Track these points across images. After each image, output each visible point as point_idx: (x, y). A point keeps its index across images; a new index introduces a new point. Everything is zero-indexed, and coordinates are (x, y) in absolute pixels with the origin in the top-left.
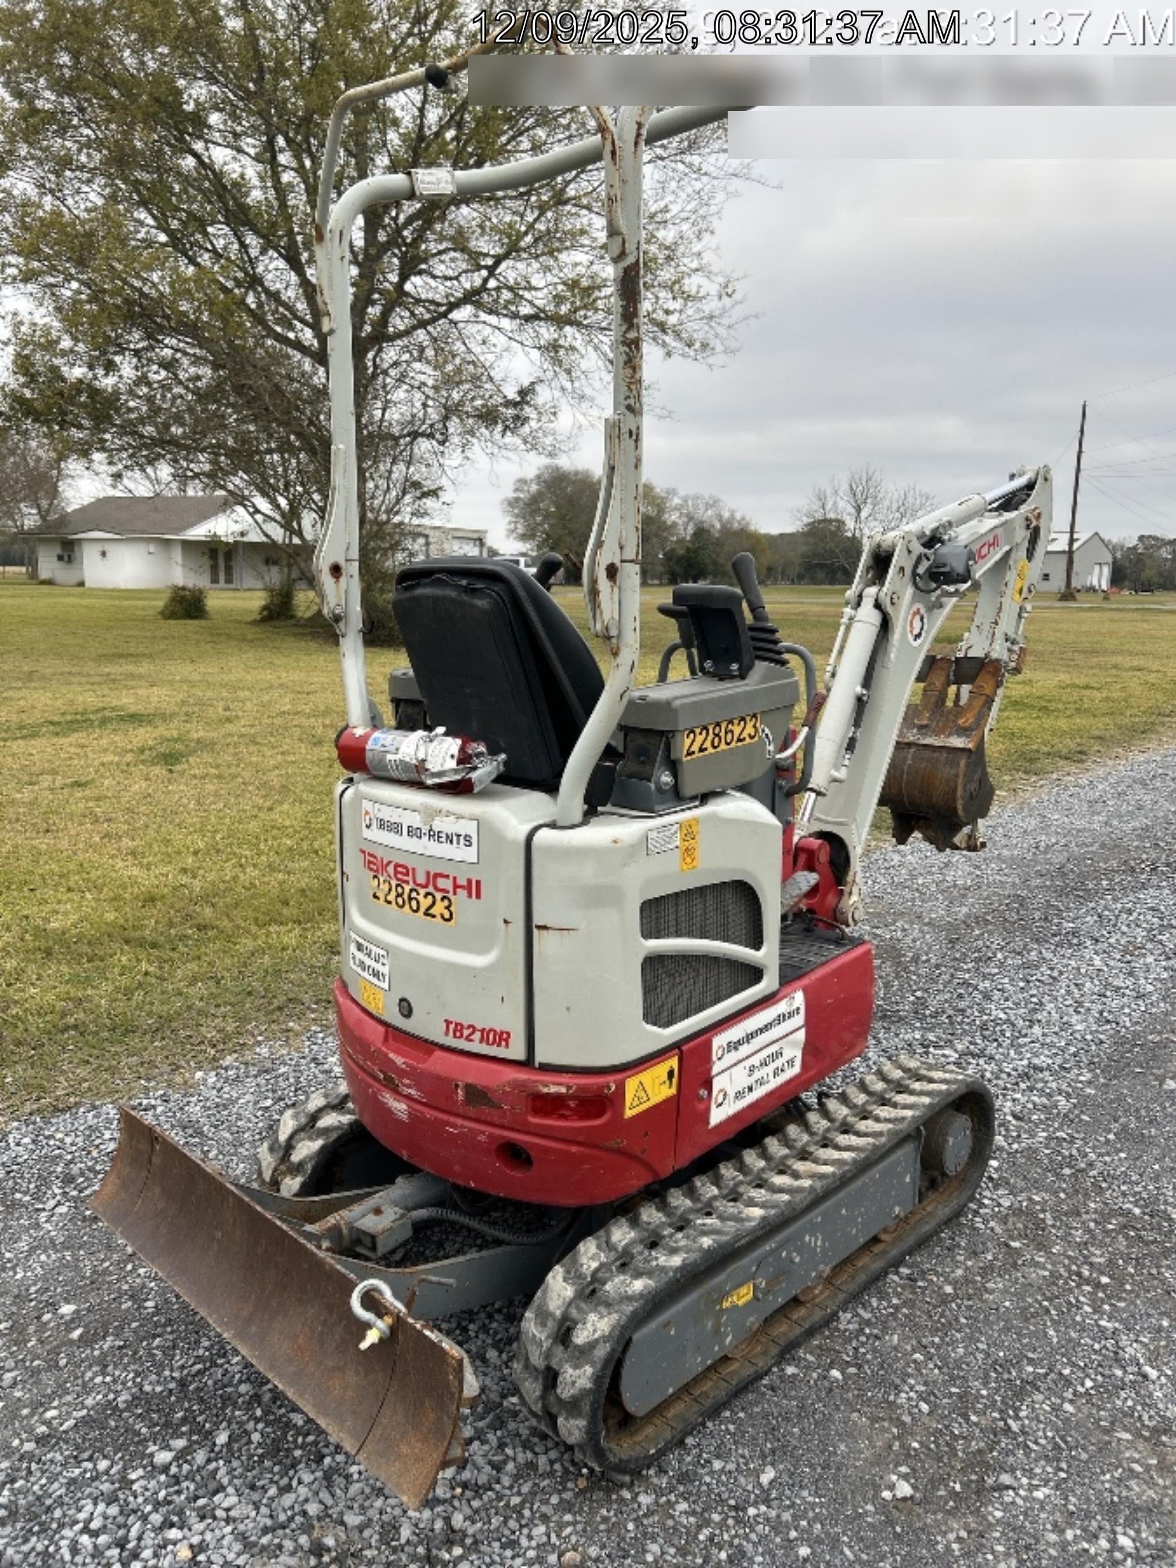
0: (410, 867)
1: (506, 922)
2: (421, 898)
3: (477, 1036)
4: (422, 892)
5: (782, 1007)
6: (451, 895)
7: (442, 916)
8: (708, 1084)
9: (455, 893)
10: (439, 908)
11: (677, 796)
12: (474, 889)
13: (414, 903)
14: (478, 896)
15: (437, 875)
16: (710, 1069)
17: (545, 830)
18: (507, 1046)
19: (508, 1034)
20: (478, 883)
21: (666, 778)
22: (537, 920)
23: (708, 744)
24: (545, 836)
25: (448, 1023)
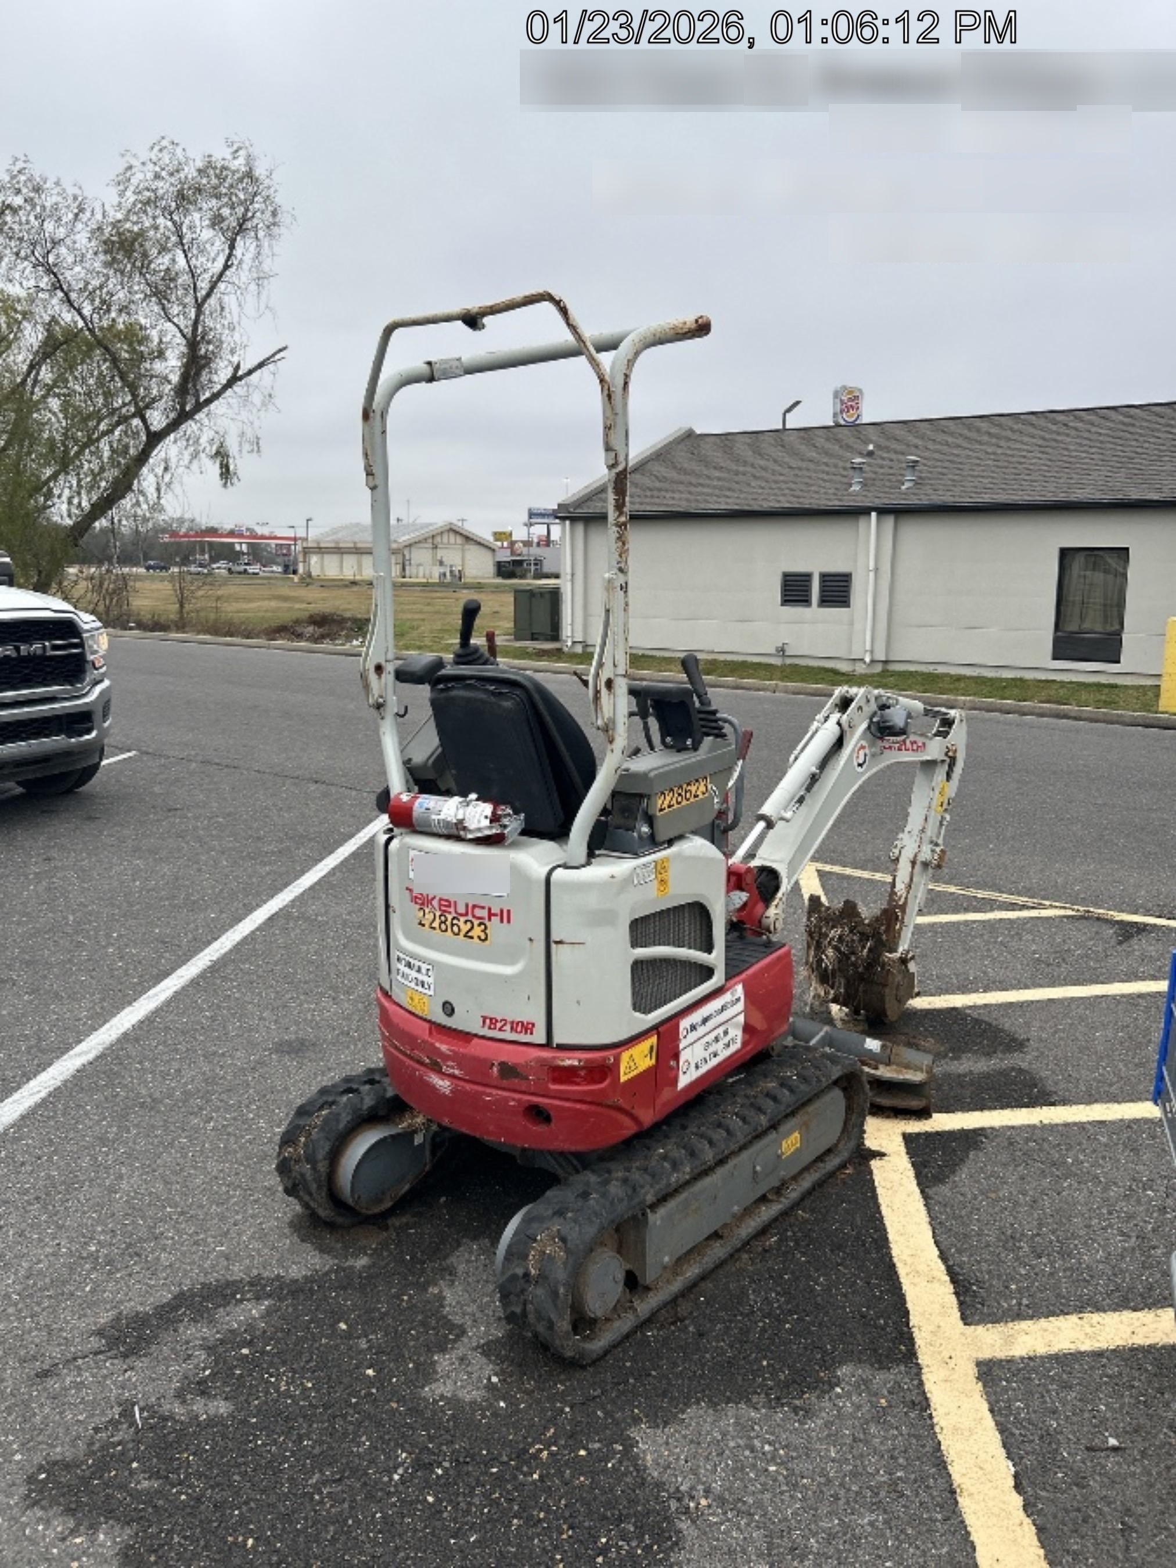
0: (452, 900)
1: (531, 940)
2: (461, 924)
3: (508, 1027)
4: (462, 919)
5: (727, 997)
6: (486, 922)
7: (479, 937)
8: (676, 1056)
9: (490, 919)
10: (477, 931)
11: (654, 842)
12: (505, 916)
13: (455, 929)
14: (509, 921)
15: (474, 906)
16: (678, 1046)
17: (560, 870)
18: (531, 1033)
19: (533, 1025)
20: (509, 912)
21: (645, 829)
22: (555, 936)
23: (674, 802)
24: (559, 873)
25: (484, 1018)
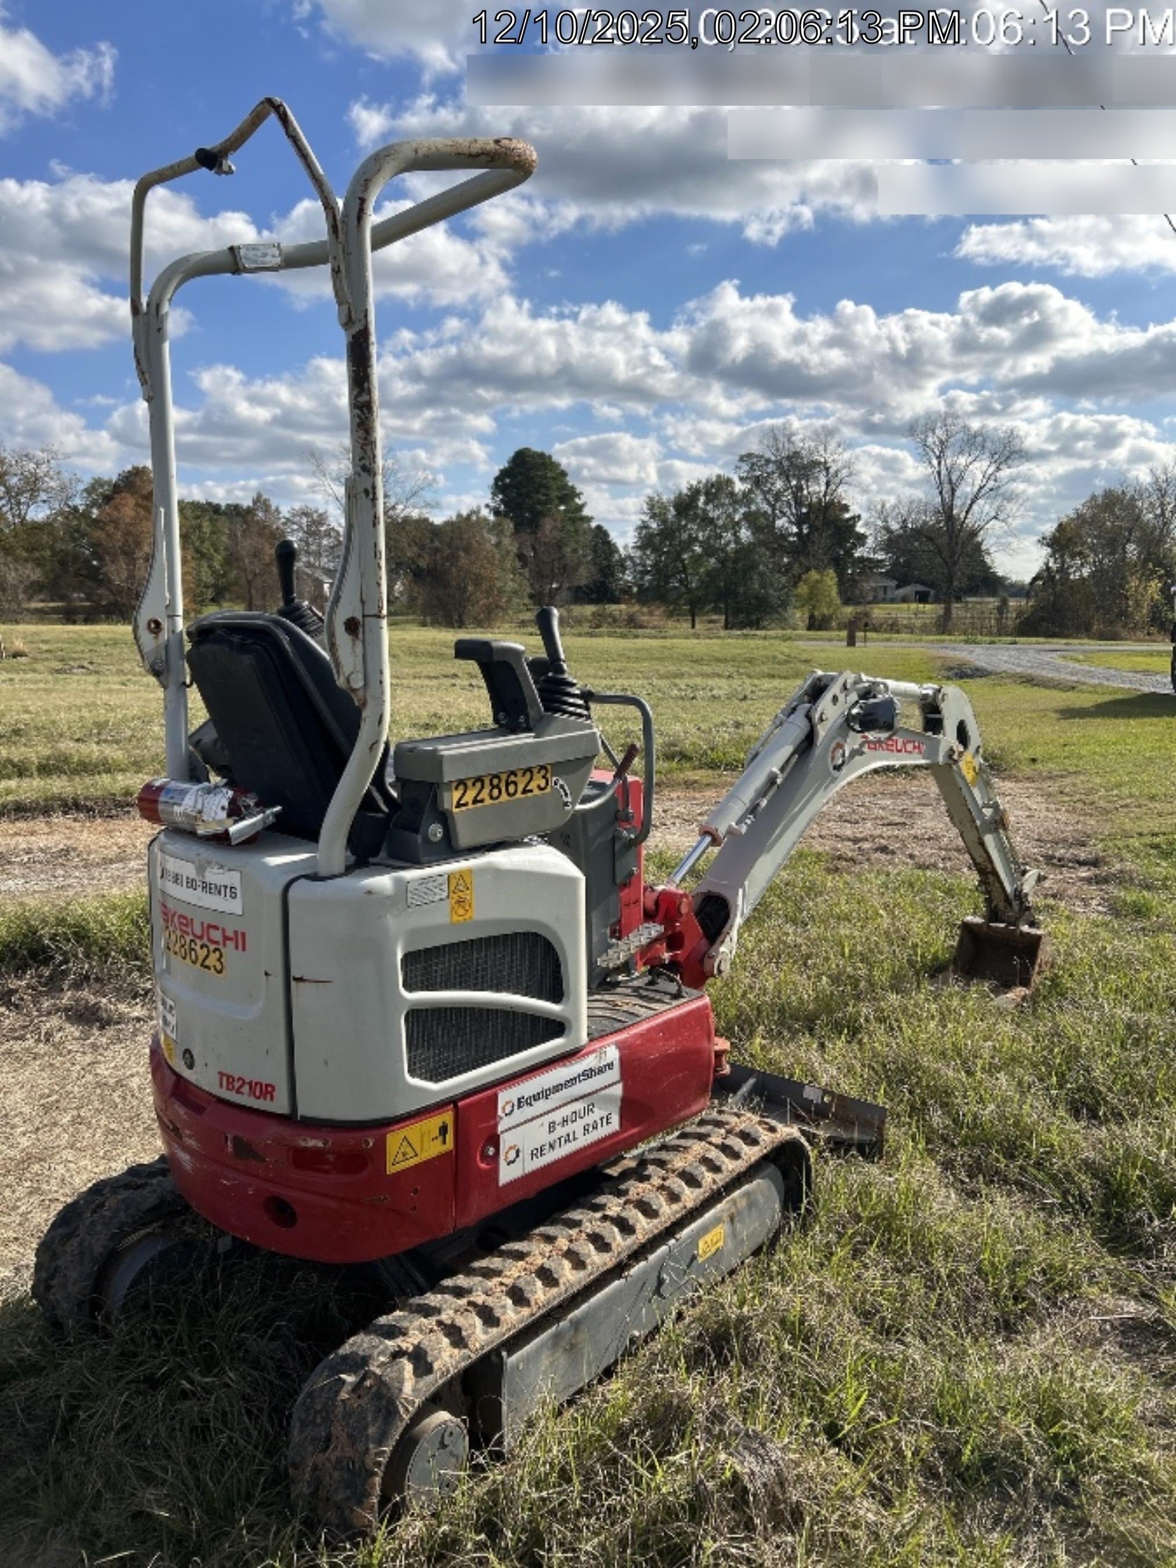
0: (190, 918)
1: (266, 974)
2: (197, 948)
3: (246, 1089)
4: (199, 943)
5: (590, 1062)
6: (220, 947)
7: (215, 967)
8: (494, 1140)
9: (225, 945)
10: (212, 961)
11: (450, 849)
12: (240, 940)
13: (193, 954)
14: (244, 949)
15: (210, 926)
16: (496, 1126)
17: (303, 882)
18: (272, 1099)
19: (273, 1088)
20: (243, 934)
21: (436, 831)
22: (295, 972)
23: (484, 794)
24: (301, 891)
25: (221, 1074)
